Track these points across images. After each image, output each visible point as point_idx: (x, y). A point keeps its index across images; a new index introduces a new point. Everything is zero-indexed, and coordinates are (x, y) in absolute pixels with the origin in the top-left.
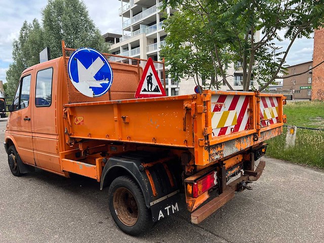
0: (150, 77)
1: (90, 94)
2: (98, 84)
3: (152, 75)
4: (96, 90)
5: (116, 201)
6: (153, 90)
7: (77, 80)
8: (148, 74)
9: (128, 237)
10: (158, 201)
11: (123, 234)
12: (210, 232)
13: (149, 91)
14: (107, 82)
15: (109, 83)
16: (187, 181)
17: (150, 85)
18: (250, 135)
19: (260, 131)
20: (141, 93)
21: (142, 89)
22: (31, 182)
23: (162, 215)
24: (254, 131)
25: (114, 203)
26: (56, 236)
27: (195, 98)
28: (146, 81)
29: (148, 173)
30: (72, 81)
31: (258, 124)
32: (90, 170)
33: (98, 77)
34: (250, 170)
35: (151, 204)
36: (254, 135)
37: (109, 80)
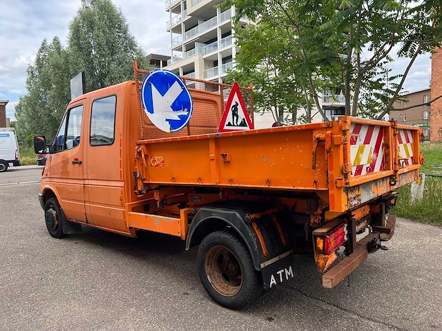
0: (235, 107)
1: (166, 128)
2: (175, 116)
3: (237, 104)
4: (174, 124)
5: (208, 265)
6: (239, 123)
8: (233, 103)
9: (227, 311)
10: (269, 263)
11: (219, 307)
12: (334, 305)
13: (234, 125)
14: (185, 113)
15: (188, 114)
16: (316, 234)
17: (235, 118)
18: (386, 177)
19: (399, 173)
20: (226, 127)
21: (227, 123)
22: (78, 245)
23: (275, 282)
24: (390, 172)
25: (206, 267)
27: (331, 126)
28: (230, 113)
29: (255, 226)
30: (146, 111)
31: (395, 164)
32: (171, 225)
33: (176, 106)
34: (381, 225)
35: (262, 266)
36: (391, 177)
37: (189, 111)
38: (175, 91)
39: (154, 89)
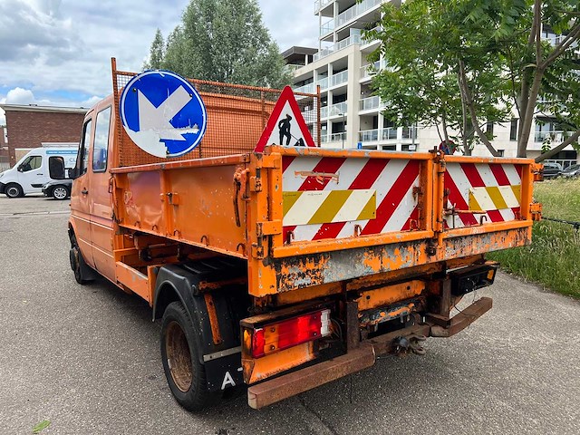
1: (160, 151)
2: (177, 134)
3: (290, 118)
4: (172, 145)
5: (170, 345)
7: (135, 127)
8: (282, 116)
10: (222, 354)
14: (195, 131)
15: (199, 133)
16: (245, 325)
17: (285, 138)
23: (231, 381)
24: (428, 233)
25: (168, 347)
26: (73, 391)
27: (247, 161)
28: (276, 131)
29: (208, 301)
30: (126, 128)
31: (438, 220)
33: (177, 122)
34: (438, 313)
35: (207, 358)
36: (428, 241)
37: (200, 128)
38: (178, 100)
39: (141, 96)
